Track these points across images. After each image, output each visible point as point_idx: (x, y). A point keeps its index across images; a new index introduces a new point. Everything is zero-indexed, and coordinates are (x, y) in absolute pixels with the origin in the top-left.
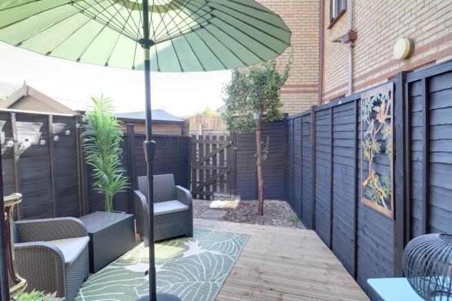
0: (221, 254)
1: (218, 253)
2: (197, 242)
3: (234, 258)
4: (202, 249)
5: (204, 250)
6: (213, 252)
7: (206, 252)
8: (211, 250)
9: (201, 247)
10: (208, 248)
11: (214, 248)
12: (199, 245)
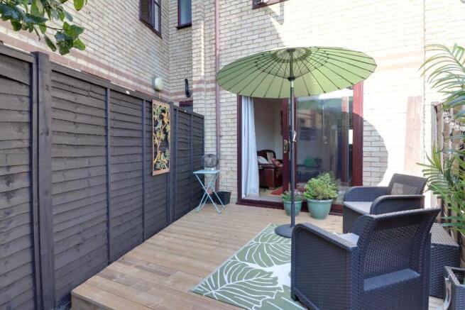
0: (247, 263)
1: (251, 265)
2: (280, 285)
3: (234, 258)
4: (271, 273)
5: (268, 269)
6: (256, 266)
7: (265, 266)
8: (258, 270)
9: (273, 276)
10: (263, 273)
11: (254, 272)
12: (276, 279)
